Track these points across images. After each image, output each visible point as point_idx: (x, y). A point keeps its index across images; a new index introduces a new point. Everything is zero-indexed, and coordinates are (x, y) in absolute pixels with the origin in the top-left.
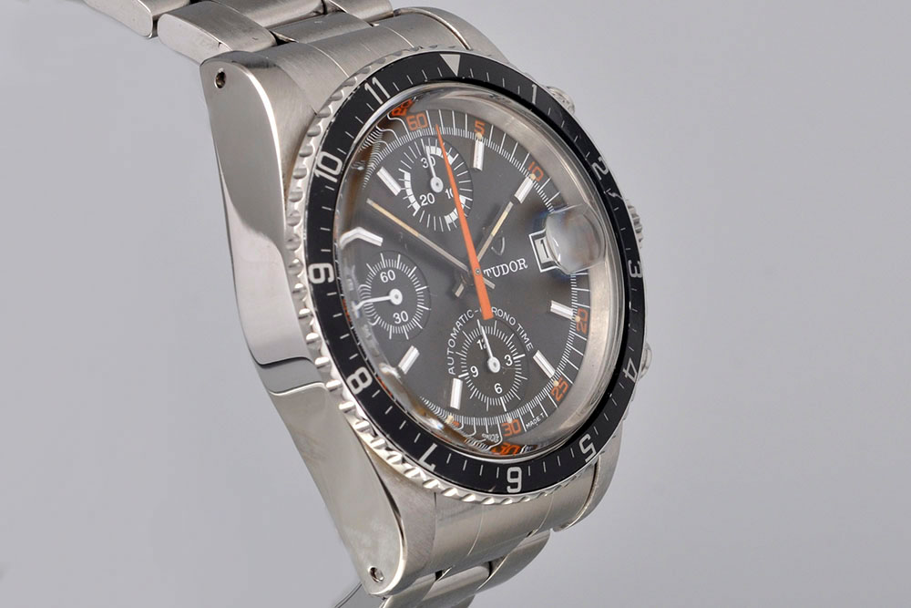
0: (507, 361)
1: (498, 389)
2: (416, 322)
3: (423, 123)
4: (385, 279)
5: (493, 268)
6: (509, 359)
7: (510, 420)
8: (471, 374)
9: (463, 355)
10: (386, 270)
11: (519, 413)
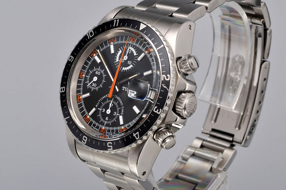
0: (114, 113)
1: (107, 118)
2: (97, 88)
3: (133, 40)
4: (97, 73)
5: (126, 88)
6: (115, 114)
7: (103, 128)
8: (102, 110)
9: (103, 104)
10: (99, 71)
11: (107, 128)
